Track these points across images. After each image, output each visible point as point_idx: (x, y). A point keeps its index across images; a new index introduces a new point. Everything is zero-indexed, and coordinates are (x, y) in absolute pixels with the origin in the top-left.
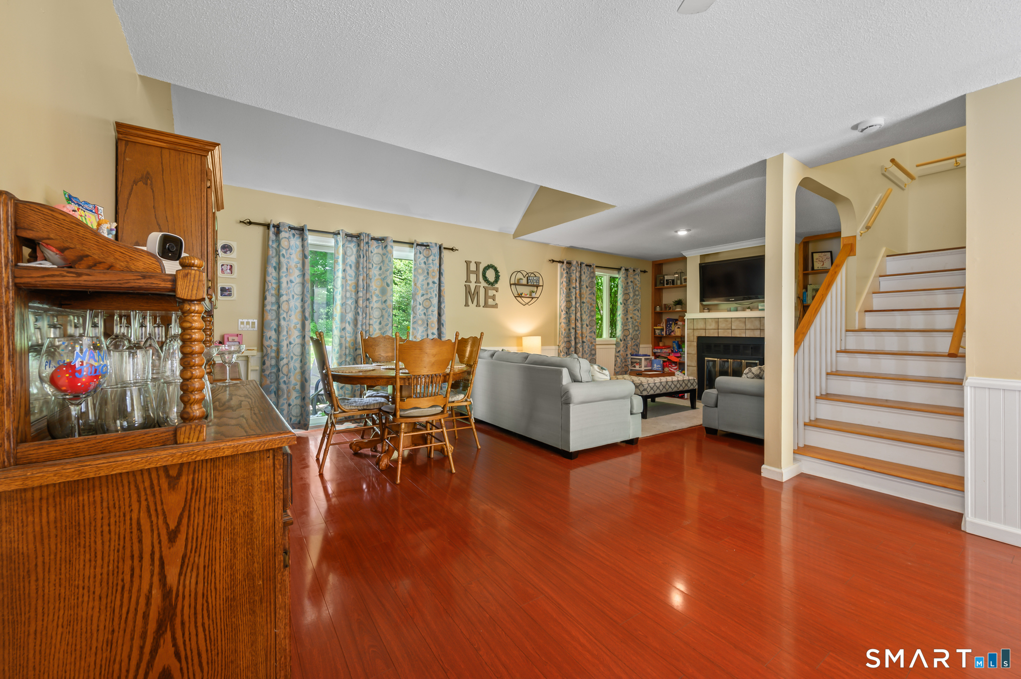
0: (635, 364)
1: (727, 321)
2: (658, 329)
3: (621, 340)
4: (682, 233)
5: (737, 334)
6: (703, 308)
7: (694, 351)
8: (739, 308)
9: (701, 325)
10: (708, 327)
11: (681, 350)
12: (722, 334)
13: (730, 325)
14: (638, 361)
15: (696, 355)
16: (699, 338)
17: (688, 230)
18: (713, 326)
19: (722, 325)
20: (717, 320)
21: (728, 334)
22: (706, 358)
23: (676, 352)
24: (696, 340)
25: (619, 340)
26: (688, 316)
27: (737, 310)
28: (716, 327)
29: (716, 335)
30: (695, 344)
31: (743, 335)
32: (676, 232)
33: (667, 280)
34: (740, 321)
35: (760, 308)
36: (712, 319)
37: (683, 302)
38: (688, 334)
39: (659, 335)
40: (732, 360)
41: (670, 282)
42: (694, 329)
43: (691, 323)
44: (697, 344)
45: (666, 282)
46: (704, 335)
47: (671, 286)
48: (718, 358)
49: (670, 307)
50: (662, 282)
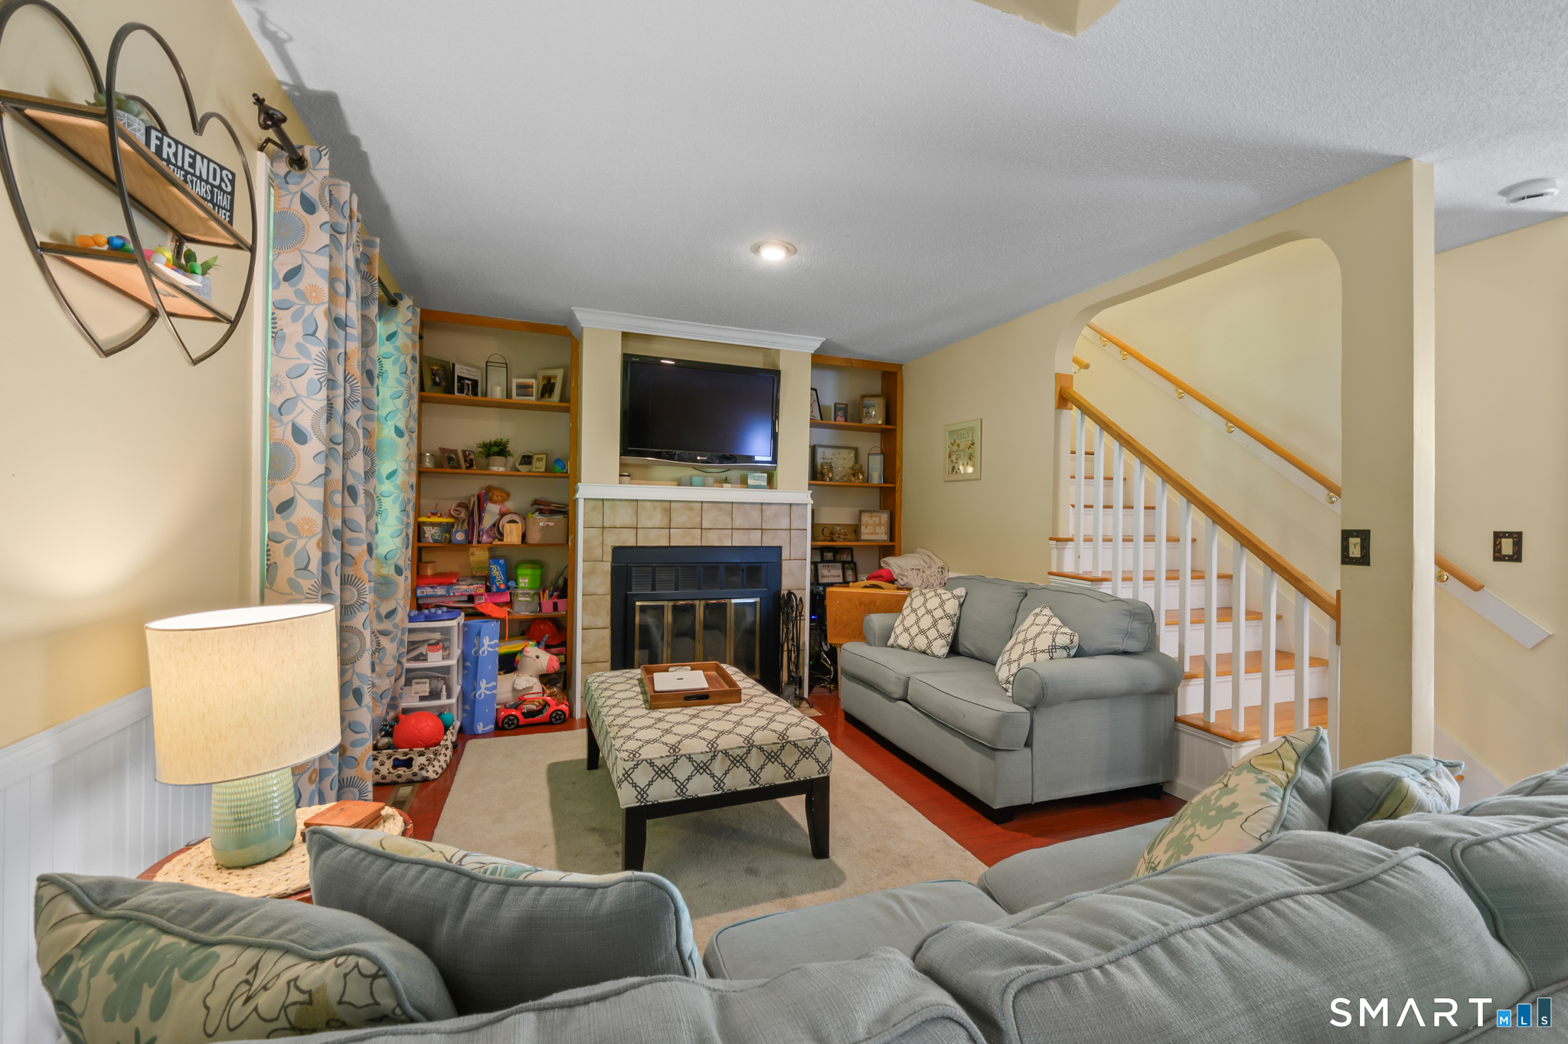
0: (423, 649)
1: (691, 509)
3: (399, 571)
4: (773, 255)
5: (714, 539)
6: (626, 473)
7: (603, 585)
8: (696, 480)
9: (625, 517)
10: (644, 522)
11: (511, 584)
12: (679, 539)
13: (698, 519)
14: (437, 636)
15: (609, 598)
16: (618, 551)
17: (791, 249)
18: (658, 519)
19: (679, 518)
20: (667, 506)
21: (692, 539)
22: (638, 603)
23: (499, 591)
24: (609, 557)
25: (389, 571)
26: (586, 491)
27: (704, 485)
28: (665, 522)
29: (665, 543)
30: (607, 567)
31: (728, 543)
32: (756, 249)
33: (460, 379)
34: (720, 509)
35: (750, 482)
36: (655, 503)
37: (510, 447)
38: (585, 541)
39: (436, 541)
40: (703, 602)
41: (468, 385)
42: (603, 527)
43: (594, 509)
44: (612, 567)
45: (458, 382)
46: (631, 542)
47: (471, 397)
48: (669, 600)
49: (472, 460)
50: (437, 379)
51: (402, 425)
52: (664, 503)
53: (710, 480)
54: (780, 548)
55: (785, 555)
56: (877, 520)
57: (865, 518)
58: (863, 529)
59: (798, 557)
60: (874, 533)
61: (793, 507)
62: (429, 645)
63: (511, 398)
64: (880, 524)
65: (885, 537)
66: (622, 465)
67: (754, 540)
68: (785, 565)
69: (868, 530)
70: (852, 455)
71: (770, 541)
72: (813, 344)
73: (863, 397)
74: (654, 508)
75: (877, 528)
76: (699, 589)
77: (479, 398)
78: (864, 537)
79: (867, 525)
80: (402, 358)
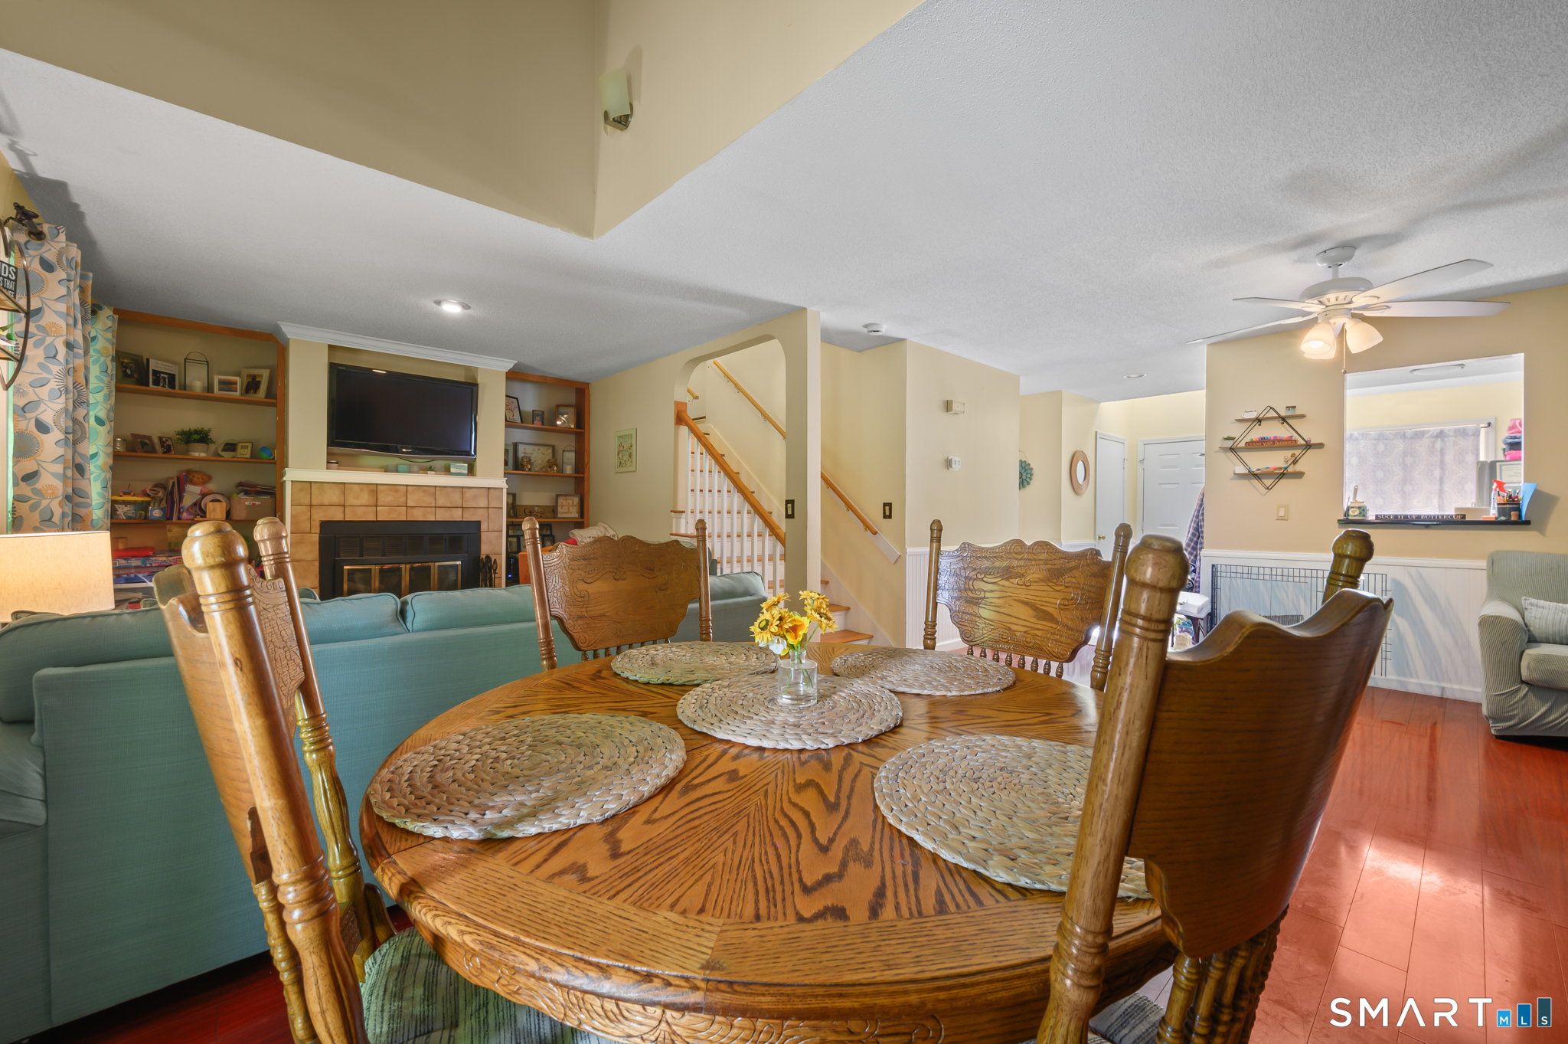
1: (397, 491)
2: (126, 503)
4: (452, 308)
5: (418, 515)
6: (332, 461)
7: (311, 552)
8: (401, 467)
9: (333, 496)
10: (351, 501)
12: (384, 515)
13: (403, 499)
14: (139, 595)
15: (317, 563)
16: (324, 525)
17: (466, 307)
18: (365, 498)
19: (384, 498)
20: (374, 489)
21: (400, 515)
22: (346, 567)
24: (317, 529)
26: (291, 475)
27: (409, 471)
28: (372, 501)
29: (372, 518)
30: (316, 538)
31: (431, 518)
32: (438, 303)
34: (424, 491)
35: (453, 470)
36: (362, 486)
37: (211, 436)
38: (293, 517)
39: (129, 518)
40: (408, 566)
41: (164, 378)
42: (311, 505)
43: (301, 490)
44: (320, 538)
45: (153, 375)
46: (339, 517)
47: (167, 389)
48: (376, 564)
49: (169, 446)
50: (129, 372)
51: (102, 415)
52: (371, 486)
53: (415, 468)
54: (479, 523)
55: (484, 527)
56: (570, 502)
57: (561, 501)
58: (560, 509)
59: (495, 529)
60: (569, 512)
61: (491, 491)
62: (130, 603)
63: (213, 392)
64: (573, 505)
65: (576, 515)
66: (329, 454)
67: (457, 515)
68: (484, 536)
69: (563, 510)
70: (550, 451)
71: (469, 517)
72: (508, 365)
73: (558, 406)
74: (362, 490)
75: (571, 509)
76: (405, 555)
77: (177, 390)
78: (559, 516)
79: (562, 506)
80: (102, 359)
